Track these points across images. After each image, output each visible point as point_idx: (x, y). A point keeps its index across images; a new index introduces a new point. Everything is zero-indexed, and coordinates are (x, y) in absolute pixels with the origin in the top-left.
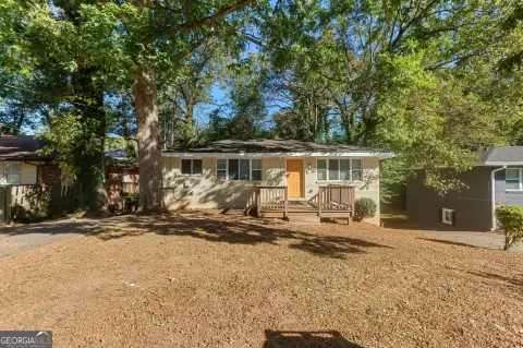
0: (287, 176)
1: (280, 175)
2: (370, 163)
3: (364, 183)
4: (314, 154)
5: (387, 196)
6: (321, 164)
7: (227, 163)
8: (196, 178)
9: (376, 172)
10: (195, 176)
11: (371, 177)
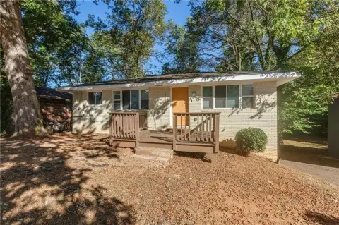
0: (174, 105)
1: (166, 103)
2: (264, 87)
3: (256, 111)
4: (196, 80)
5: (307, 126)
6: (207, 91)
7: (121, 94)
8: (99, 108)
9: (272, 98)
10: (98, 107)
11: (265, 104)
